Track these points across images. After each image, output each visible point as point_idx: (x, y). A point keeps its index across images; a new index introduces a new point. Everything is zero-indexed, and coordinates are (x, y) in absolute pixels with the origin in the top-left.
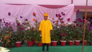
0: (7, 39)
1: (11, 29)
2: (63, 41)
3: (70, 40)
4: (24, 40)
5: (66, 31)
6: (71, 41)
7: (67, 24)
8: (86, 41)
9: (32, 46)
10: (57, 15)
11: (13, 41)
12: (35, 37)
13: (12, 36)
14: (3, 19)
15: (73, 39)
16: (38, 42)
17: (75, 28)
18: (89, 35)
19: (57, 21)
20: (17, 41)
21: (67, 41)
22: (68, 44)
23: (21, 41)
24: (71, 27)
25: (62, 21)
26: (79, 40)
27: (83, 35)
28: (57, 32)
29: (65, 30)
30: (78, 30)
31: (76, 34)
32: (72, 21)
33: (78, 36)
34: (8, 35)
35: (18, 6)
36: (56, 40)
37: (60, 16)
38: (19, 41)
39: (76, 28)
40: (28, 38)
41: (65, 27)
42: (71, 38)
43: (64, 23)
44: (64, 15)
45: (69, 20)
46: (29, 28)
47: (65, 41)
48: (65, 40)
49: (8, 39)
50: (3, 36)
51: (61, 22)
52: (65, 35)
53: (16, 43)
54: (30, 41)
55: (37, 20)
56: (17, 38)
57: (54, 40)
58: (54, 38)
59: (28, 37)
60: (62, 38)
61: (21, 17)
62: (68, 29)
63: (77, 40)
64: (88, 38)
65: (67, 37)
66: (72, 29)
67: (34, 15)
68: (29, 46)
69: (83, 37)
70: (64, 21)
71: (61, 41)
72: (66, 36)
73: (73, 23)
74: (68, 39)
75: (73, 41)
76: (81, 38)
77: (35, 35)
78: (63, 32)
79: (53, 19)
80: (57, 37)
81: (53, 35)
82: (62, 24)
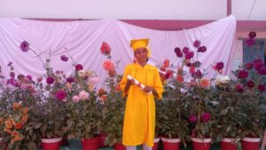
0: (12, 129)
1: (29, 96)
2: (199, 141)
3: (227, 137)
4: (70, 132)
5: (211, 104)
6: (228, 140)
7: (212, 80)
10: (178, 51)
11: (31, 137)
12: (105, 123)
13: (29, 120)
14: (10, 64)
15: (237, 134)
16: (115, 141)
17: (244, 94)
19: (180, 72)
20: (46, 138)
23: (58, 136)
24: (227, 90)
25: (196, 70)
26: (258, 137)
28: (178, 110)
29: (206, 103)
30: (253, 102)
31: (245, 115)
33: (254, 123)
34: (17, 118)
35: (59, 23)
36: (177, 137)
37: (190, 55)
38: (52, 138)
39: (247, 97)
40: (83, 129)
41: (207, 91)
42: (229, 129)
43: (204, 78)
44: (202, 49)
45: (219, 66)
46: (84, 95)
47: (208, 141)
48: (207, 136)
49: (15, 131)
50: (1, 119)
51: (193, 75)
52: (207, 120)
53: (43, 143)
54: (87, 137)
56: (45, 128)
57: (168, 137)
58: (167, 130)
59: (80, 124)
60: (197, 127)
61: (64, 59)
62: (216, 97)
63: (250, 136)
65: (214, 126)
66: (231, 96)
67: (105, 50)
70: (202, 71)
71: (195, 140)
72: (210, 122)
73: (235, 78)
74: (217, 134)
75: (237, 141)
77: (104, 117)
78: (198, 108)
79: (166, 63)
80: (178, 124)
81: (166, 118)
82: (197, 80)
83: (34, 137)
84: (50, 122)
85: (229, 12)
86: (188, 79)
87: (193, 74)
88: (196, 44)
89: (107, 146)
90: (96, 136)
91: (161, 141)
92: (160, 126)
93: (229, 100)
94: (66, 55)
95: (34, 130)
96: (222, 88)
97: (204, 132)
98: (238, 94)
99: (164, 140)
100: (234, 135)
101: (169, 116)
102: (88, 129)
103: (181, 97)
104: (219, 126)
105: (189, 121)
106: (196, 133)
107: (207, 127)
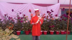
1: (13, 22)
2: (51, 31)
4: (23, 30)
5: (54, 24)
6: (57, 31)
7: (54, 18)
8: (69, 31)
9: (28, 34)
12: (31, 28)
13: (14, 27)
14: (7, 14)
17: (61, 21)
18: (71, 27)
19: (48, 16)
21: (55, 31)
22: (55, 33)
24: (58, 20)
25: (51, 16)
26: (64, 30)
27: (67, 27)
28: (47, 25)
30: (63, 23)
31: (61, 26)
32: (59, 17)
36: (46, 30)
38: (19, 31)
40: (26, 29)
41: (53, 21)
44: (53, 11)
45: (56, 15)
47: (53, 31)
48: (53, 30)
49: (11, 29)
50: (7, 27)
54: (27, 31)
56: (17, 29)
57: (45, 31)
60: (51, 28)
61: (20, 13)
63: (62, 30)
64: (71, 29)
69: (67, 28)
71: (50, 31)
72: (54, 27)
74: (55, 30)
75: (59, 31)
76: (65, 29)
77: (31, 26)
78: (51, 24)
79: (44, 14)
80: (47, 28)
81: (44, 26)
82: (51, 18)
83: (15, 31)
85: (58, 2)
86: (49, 18)
87: (50, 17)
88: (51, 10)
91: (43, 31)
92: (43, 28)
93: (58, 23)
95: (15, 29)
96: (56, 20)
97: (52, 29)
98: (60, 21)
99: (44, 31)
100: (59, 30)
102: (27, 29)
104: (56, 28)
105: (49, 27)
106: (51, 30)
107: (53, 28)
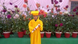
2: (58, 33)
4: (13, 30)
5: (62, 21)
6: (67, 33)
9: (23, 37)
12: (26, 27)
20: (5, 31)
23: (9, 31)
28: (51, 22)
36: (50, 31)
37: (57, 3)
42: (68, 29)
44: (61, 1)
47: (61, 33)
53: (4, 33)
55: (29, 8)
56: (4, 28)
57: (47, 32)
58: (47, 29)
67: (26, 1)
68: (19, 37)
71: (56, 32)
75: (70, 33)
77: (25, 24)
79: (48, 6)
80: (51, 27)
82: (58, 12)
84: (6, 26)
86: (55, 11)
87: (57, 10)
89: (27, 34)
90: (23, 31)
93: (69, 19)
94: (12, 3)
96: (66, 15)
97: (60, 30)
100: (70, 31)
101: (48, 25)
103: (52, 18)
104: (65, 28)
105: (55, 26)
106: (57, 30)
107: (61, 28)
